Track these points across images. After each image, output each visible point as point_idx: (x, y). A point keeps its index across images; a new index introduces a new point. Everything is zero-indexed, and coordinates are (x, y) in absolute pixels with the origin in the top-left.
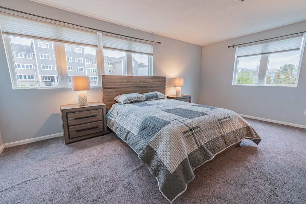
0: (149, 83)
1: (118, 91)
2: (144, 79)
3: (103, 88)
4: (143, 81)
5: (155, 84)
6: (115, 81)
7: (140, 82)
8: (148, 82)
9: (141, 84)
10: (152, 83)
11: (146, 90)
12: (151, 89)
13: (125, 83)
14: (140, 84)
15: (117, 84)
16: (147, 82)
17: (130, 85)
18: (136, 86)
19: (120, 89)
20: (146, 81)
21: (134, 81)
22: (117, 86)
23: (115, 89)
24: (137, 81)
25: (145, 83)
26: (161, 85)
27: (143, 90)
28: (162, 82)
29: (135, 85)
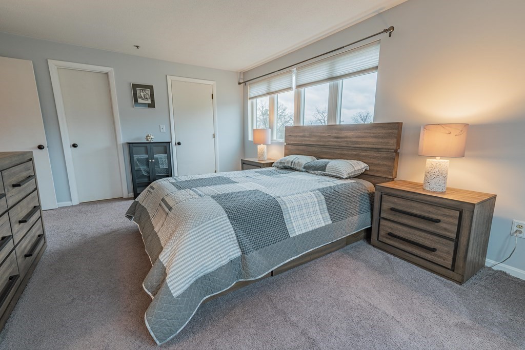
0: (348, 139)
1: (298, 150)
2: (337, 132)
3: (285, 144)
4: (336, 135)
5: (363, 143)
6: (296, 134)
7: (330, 137)
8: (346, 137)
9: (331, 141)
10: (354, 140)
11: (339, 154)
12: (350, 153)
13: (308, 137)
14: (329, 141)
15: (298, 138)
16: (342, 138)
17: (313, 141)
18: (321, 144)
19: (301, 148)
20: (341, 135)
21: (319, 134)
22: (298, 143)
23: (296, 146)
24: (324, 135)
25: (339, 140)
26: (380, 147)
27: (334, 153)
28: (382, 138)
29: (321, 142)
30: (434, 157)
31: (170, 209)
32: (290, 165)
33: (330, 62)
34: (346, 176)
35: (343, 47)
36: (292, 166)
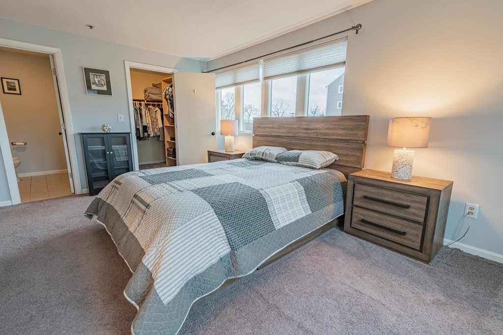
0: (318, 131)
1: (268, 141)
2: (306, 123)
3: (253, 135)
4: (305, 127)
5: (332, 134)
6: (265, 126)
7: (299, 128)
8: (316, 129)
9: (301, 133)
10: (324, 131)
11: (309, 145)
12: (320, 144)
13: (277, 128)
14: (299, 132)
15: (267, 130)
16: (312, 129)
17: (282, 133)
18: (291, 135)
19: (270, 139)
20: (310, 127)
21: (289, 126)
22: (267, 134)
23: (265, 138)
24: (294, 126)
25: (309, 131)
26: (349, 138)
27: (304, 144)
28: (351, 129)
29: (291, 133)
30: (401, 147)
31: (148, 206)
32: (261, 156)
33: (298, 55)
34: (319, 167)
35: (312, 41)
36: (264, 157)
